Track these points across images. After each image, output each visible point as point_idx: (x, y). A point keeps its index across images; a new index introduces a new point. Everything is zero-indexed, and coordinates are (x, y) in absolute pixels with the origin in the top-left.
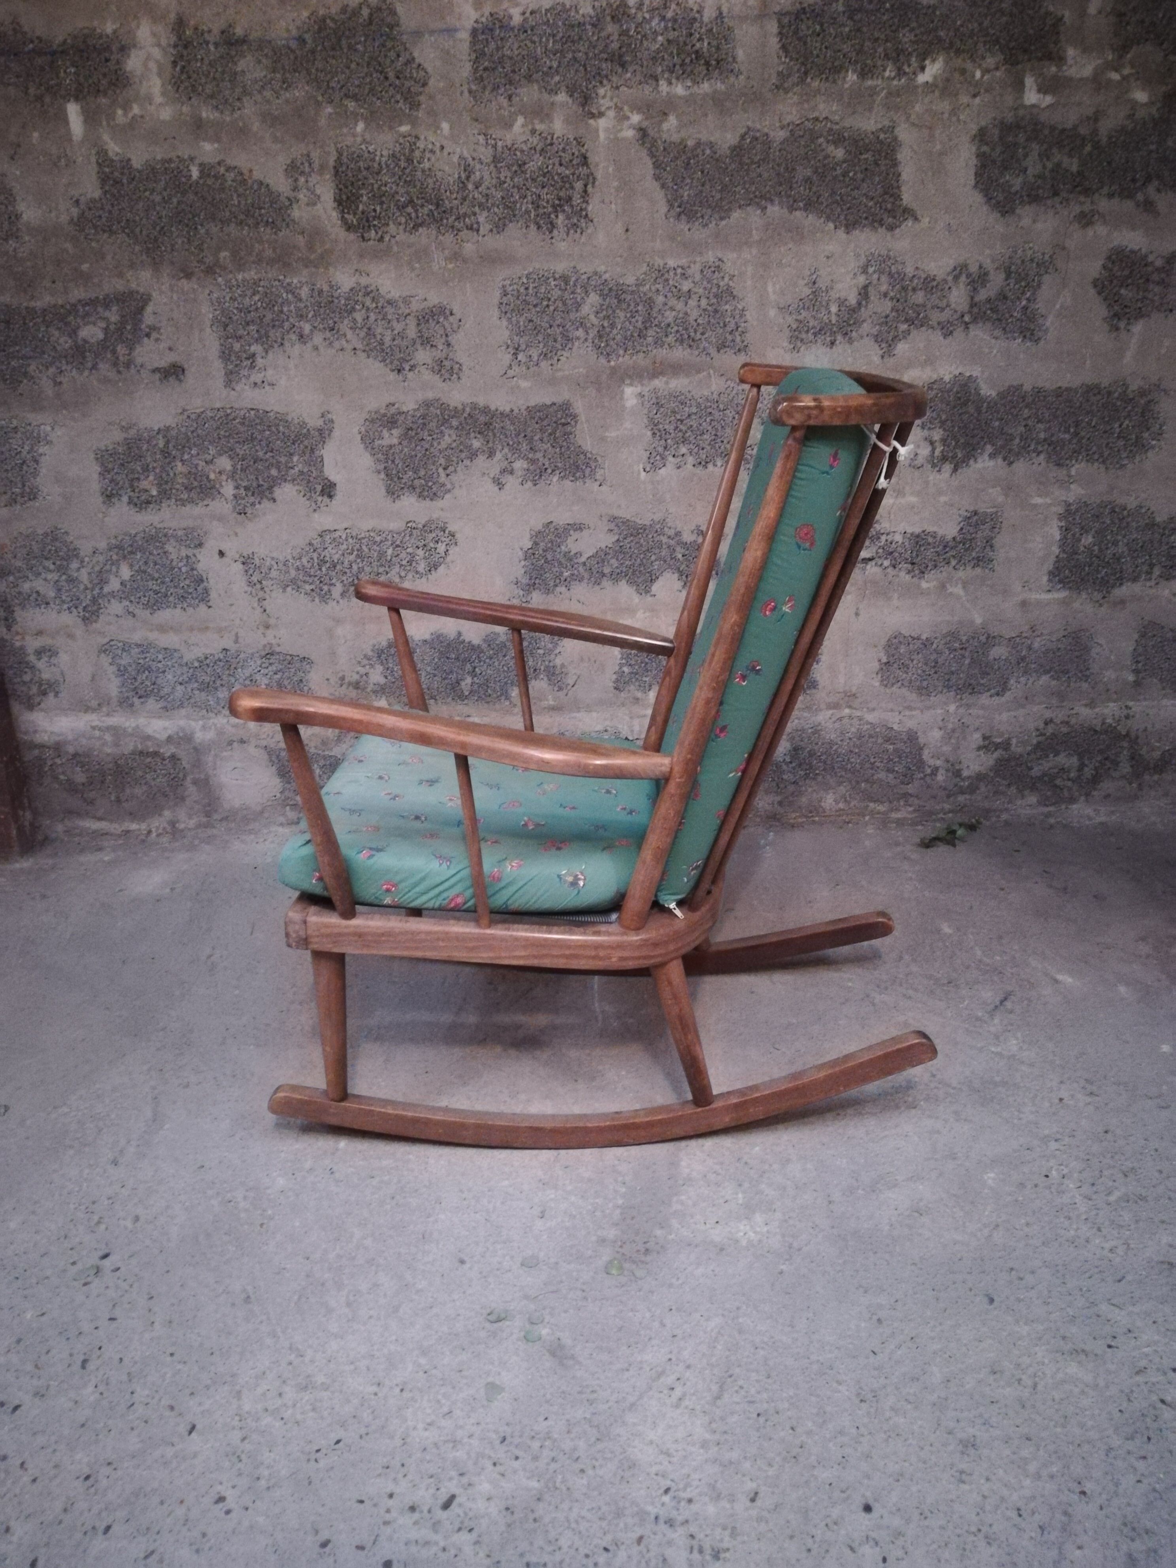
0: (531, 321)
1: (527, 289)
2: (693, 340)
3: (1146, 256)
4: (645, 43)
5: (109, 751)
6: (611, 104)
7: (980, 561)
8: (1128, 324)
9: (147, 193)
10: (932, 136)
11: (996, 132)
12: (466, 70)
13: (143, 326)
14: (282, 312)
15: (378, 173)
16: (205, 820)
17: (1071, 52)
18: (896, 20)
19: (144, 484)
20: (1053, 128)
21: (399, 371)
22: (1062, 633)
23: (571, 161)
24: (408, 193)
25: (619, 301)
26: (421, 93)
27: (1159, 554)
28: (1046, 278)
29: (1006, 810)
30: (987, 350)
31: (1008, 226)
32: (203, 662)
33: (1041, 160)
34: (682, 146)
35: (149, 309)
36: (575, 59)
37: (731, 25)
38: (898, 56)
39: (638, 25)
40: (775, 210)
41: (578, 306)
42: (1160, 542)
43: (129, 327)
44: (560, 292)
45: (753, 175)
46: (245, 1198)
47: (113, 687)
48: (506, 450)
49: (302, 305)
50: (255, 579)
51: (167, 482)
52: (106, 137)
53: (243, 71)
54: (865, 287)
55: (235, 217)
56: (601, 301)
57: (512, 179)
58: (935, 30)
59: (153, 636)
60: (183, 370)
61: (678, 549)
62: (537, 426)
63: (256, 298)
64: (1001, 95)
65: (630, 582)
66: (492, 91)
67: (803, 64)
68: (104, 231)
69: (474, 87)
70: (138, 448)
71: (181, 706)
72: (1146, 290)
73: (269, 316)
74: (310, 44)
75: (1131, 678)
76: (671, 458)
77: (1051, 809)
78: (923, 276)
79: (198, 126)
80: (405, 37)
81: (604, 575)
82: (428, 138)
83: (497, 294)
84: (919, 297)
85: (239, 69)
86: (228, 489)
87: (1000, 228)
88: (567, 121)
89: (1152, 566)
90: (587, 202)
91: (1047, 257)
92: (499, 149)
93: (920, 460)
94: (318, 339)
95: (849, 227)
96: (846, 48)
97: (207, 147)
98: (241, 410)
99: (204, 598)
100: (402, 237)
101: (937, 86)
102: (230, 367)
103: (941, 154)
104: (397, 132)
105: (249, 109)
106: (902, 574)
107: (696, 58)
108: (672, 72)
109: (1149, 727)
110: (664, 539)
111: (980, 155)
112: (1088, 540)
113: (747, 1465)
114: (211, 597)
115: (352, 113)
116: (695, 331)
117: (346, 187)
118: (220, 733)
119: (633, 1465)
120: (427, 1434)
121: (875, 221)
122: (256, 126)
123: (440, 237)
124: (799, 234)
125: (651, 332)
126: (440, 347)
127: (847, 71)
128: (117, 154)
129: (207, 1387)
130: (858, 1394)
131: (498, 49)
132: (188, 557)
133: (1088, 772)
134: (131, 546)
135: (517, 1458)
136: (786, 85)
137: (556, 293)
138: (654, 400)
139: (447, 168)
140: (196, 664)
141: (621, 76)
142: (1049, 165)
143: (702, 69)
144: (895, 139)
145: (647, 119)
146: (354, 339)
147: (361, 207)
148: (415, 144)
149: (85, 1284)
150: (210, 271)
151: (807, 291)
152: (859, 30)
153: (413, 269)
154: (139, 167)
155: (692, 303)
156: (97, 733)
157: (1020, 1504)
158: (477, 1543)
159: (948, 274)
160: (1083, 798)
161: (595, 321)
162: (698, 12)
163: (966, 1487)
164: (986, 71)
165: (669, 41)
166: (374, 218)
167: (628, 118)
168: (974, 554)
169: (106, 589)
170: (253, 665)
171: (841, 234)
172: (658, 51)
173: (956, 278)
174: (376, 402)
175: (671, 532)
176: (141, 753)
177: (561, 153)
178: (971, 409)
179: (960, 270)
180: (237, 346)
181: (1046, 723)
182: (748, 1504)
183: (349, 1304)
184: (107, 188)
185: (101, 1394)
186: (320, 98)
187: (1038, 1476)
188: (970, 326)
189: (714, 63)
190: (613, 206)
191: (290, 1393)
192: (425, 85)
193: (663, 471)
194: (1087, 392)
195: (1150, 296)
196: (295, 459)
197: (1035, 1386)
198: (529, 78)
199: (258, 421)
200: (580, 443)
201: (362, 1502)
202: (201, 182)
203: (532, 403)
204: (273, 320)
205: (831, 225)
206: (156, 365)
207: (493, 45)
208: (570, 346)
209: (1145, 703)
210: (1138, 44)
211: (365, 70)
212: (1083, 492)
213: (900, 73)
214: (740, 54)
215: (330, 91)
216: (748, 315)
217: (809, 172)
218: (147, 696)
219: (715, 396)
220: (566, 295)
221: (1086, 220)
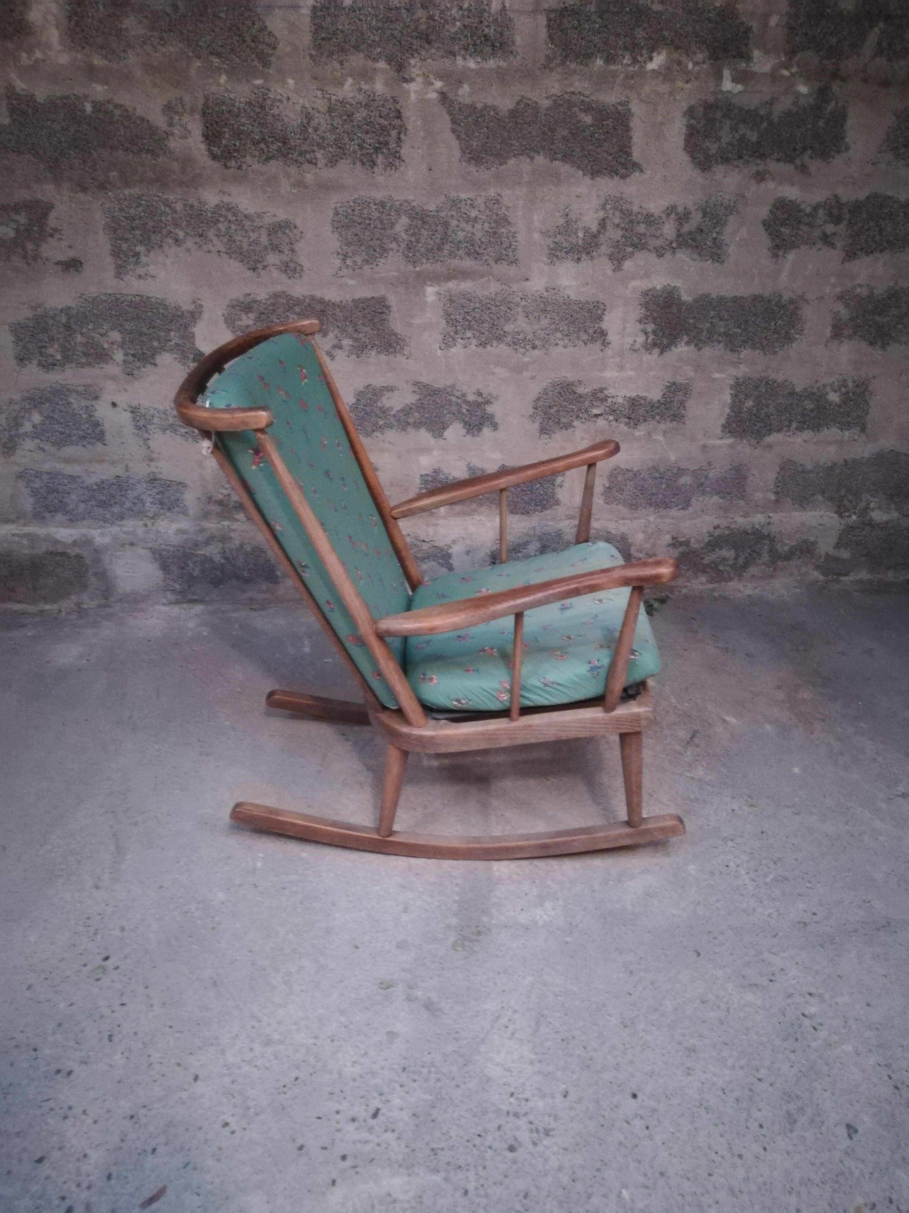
0: (356, 235)
1: (353, 210)
2: (478, 254)
3: (800, 205)
4: (447, 26)
5: (26, 552)
6: (420, 72)
7: (677, 417)
8: (785, 253)
9: (49, 123)
10: (656, 110)
11: (701, 109)
12: (307, 39)
13: (48, 229)
14: (161, 221)
15: (237, 116)
16: (103, 601)
17: (756, 53)
18: (633, 22)
19: (50, 351)
20: (741, 109)
21: (254, 269)
22: (729, 467)
23: (388, 114)
24: (261, 132)
25: (424, 222)
26: (271, 55)
27: (796, 414)
28: (731, 218)
29: (686, 587)
30: (687, 268)
31: (706, 179)
32: (101, 486)
33: (732, 132)
34: (473, 107)
35: (53, 215)
36: (392, 35)
37: (512, 16)
38: (633, 48)
39: (442, 12)
40: (540, 159)
41: (392, 225)
42: (798, 405)
43: (35, 229)
44: (378, 214)
45: (524, 132)
46: (197, 909)
47: (28, 503)
48: (336, 331)
49: (177, 216)
50: (141, 423)
51: (69, 350)
52: (13, 76)
53: (127, 29)
54: (604, 220)
55: (123, 145)
56: (409, 222)
57: (343, 125)
58: (661, 30)
59: (59, 466)
60: (81, 263)
61: (464, 406)
62: (360, 314)
63: (140, 209)
64: (706, 82)
65: (429, 430)
66: (328, 56)
67: (564, 50)
68: (14, 151)
69: (313, 52)
70: (45, 323)
71: (84, 518)
72: (799, 229)
73: (151, 224)
74: (182, 9)
75: (773, 497)
76: (459, 340)
77: (716, 585)
78: (645, 213)
79: (91, 71)
80: (259, 9)
81: (409, 424)
82: (277, 91)
83: (331, 214)
84: (641, 229)
85: (125, 27)
86: (119, 356)
87: (700, 180)
88: (386, 84)
89: (791, 421)
90: (400, 146)
91: (732, 203)
92: (333, 102)
93: (637, 346)
94: (190, 243)
95: (594, 174)
96: (596, 39)
97: (99, 88)
98: (127, 295)
99: (100, 437)
100: (256, 166)
101: (660, 73)
102: (120, 262)
103: (662, 124)
104: (253, 85)
105: (132, 59)
106: (622, 426)
107: (485, 40)
108: (466, 49)
109: (783, 530)
110: (454, 399)
111: (689, 127)
112: (750, 403)
113: (559, 1074)
114: (106, 437)
115: (216, 67)
116: (480, 247)
117: (212, 126)
118: (115, 538)
119: (489, 1080)
120: (354, 1069)
121: (613, 172)
122: (139, 73)
123: (286, 168)
124: (557, 179)
125: (446, 247)
126: (286, 252)
127: (596, 58)
128: (23, 90)
129: (200, 1048)
130: (622, 1023)
131: (332, 24)
132: (87, 407)
133: (741, 561)
134: (41, 398)
135: (415, 1081)
136: (551, 65)
137: (376, 215)
138: (448, 297)
139: (291, 115)
140: (95, 487)
141: (427, 51)
142: (738, 137)
143: (488, 49)
144: (630, 110)
145: (447, 85)
146: (219, 244)
147: (224, 142)
148: (267, 94)
149: (98, 980)
150: (102, 187)
151: (561, 221)
152: (606, 27)
153: (265, 192)
154: (42, 101)
155: (478, 226)
156: (16, 539)
157: (724, 1086)
158: (399, 1138)
159: (663, 212)
160: (736, 578)
161: (404, 236)
162: (487, 5)
163: (691, 1078)
164: (696, 63)
165: (464, 26)
166: (235, 150)
167: (433, 84)
168: (672, 413)
169: (22, 431)
170: (140, 488)
171: (587, 180)
172: (456, 33)
173: (668, 215)
174: (236, 292)
175: (458, 394)
176: (52, 553)
177: (380, 108)
178: (674, 310)
179: (671, 210)
180: (125, 246)
181: (715, 528)
182: (562, 1099)
183: (286, 983)
184: (15, 117)
185: (127, 1058)
186: (191, 54)
187: (733, 1068)
188: (677, 250)
189: (498, 45)
190: (420, 151)
191: (257, 1047)
192: (274, 48)
193: (454, 350)
194: (754, 300)
195: (801, 233)
196: (173, 334)
197: (728, 1011)
198: (357, 48)
199: (142, 304)
200: (393, 327)
201: (319, 1118)
202: (93, 115)
203: (357, 297)
204: (154, 227)
205: (580, 173)
206: (58, 259)
207: (329, 20)
208: (386, 255)
209: (781, 514)
210: (803, 50)
211: (227, 34)
212: (748, 370)
213: (635, 61)
214: (518, 39)
215: (199, 49)
216: (520, 237)
217: (565, 132)
218: (56, 511)
219: (493, 296)
220: (384, 217)
221: (760, 177)
